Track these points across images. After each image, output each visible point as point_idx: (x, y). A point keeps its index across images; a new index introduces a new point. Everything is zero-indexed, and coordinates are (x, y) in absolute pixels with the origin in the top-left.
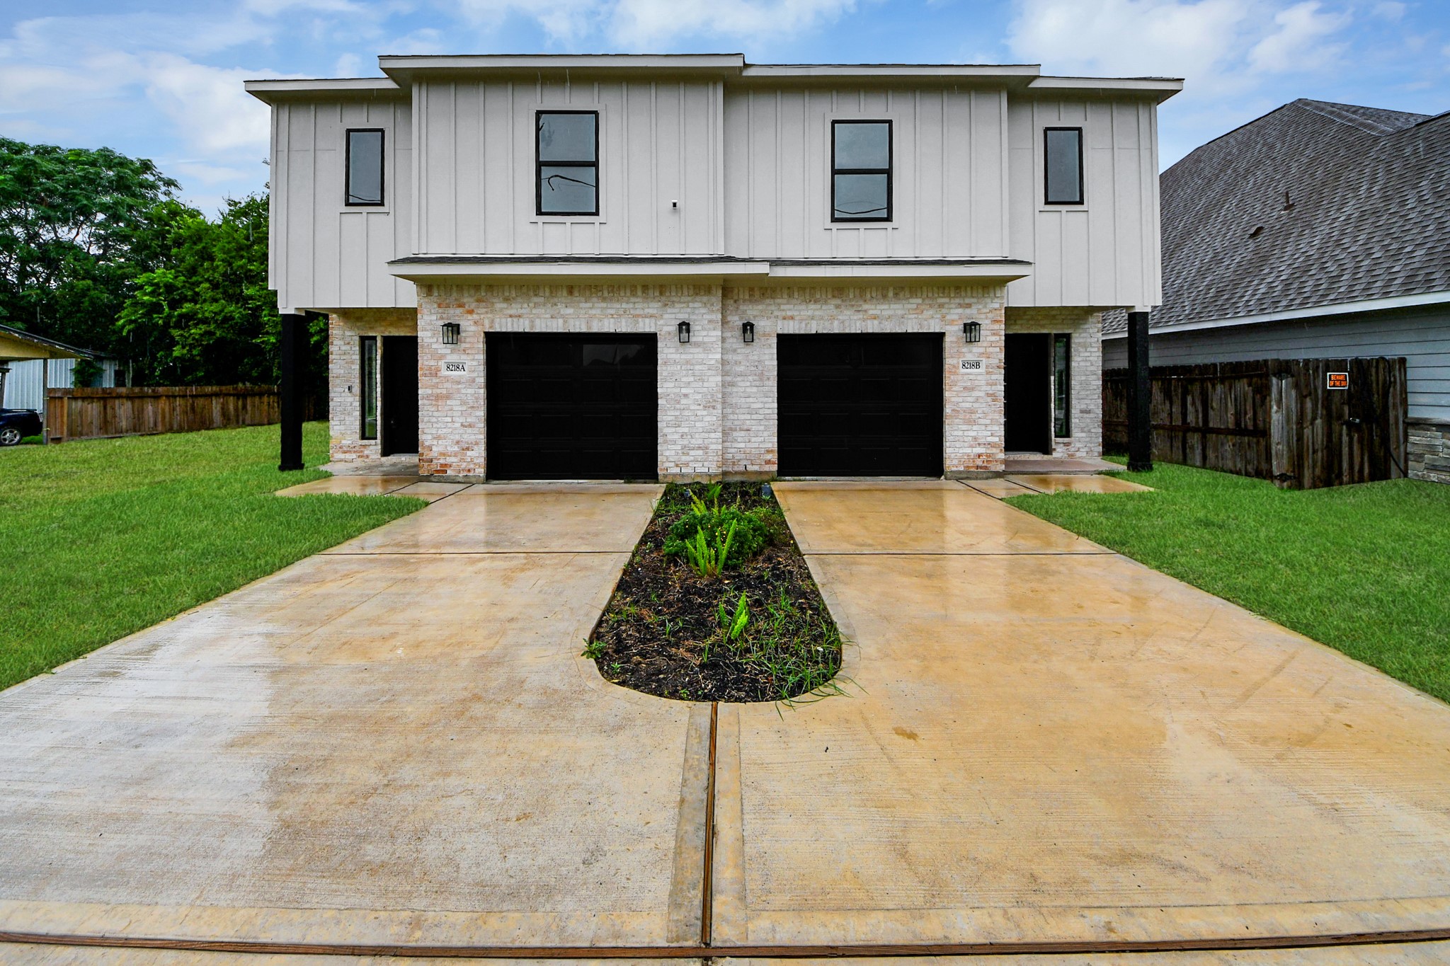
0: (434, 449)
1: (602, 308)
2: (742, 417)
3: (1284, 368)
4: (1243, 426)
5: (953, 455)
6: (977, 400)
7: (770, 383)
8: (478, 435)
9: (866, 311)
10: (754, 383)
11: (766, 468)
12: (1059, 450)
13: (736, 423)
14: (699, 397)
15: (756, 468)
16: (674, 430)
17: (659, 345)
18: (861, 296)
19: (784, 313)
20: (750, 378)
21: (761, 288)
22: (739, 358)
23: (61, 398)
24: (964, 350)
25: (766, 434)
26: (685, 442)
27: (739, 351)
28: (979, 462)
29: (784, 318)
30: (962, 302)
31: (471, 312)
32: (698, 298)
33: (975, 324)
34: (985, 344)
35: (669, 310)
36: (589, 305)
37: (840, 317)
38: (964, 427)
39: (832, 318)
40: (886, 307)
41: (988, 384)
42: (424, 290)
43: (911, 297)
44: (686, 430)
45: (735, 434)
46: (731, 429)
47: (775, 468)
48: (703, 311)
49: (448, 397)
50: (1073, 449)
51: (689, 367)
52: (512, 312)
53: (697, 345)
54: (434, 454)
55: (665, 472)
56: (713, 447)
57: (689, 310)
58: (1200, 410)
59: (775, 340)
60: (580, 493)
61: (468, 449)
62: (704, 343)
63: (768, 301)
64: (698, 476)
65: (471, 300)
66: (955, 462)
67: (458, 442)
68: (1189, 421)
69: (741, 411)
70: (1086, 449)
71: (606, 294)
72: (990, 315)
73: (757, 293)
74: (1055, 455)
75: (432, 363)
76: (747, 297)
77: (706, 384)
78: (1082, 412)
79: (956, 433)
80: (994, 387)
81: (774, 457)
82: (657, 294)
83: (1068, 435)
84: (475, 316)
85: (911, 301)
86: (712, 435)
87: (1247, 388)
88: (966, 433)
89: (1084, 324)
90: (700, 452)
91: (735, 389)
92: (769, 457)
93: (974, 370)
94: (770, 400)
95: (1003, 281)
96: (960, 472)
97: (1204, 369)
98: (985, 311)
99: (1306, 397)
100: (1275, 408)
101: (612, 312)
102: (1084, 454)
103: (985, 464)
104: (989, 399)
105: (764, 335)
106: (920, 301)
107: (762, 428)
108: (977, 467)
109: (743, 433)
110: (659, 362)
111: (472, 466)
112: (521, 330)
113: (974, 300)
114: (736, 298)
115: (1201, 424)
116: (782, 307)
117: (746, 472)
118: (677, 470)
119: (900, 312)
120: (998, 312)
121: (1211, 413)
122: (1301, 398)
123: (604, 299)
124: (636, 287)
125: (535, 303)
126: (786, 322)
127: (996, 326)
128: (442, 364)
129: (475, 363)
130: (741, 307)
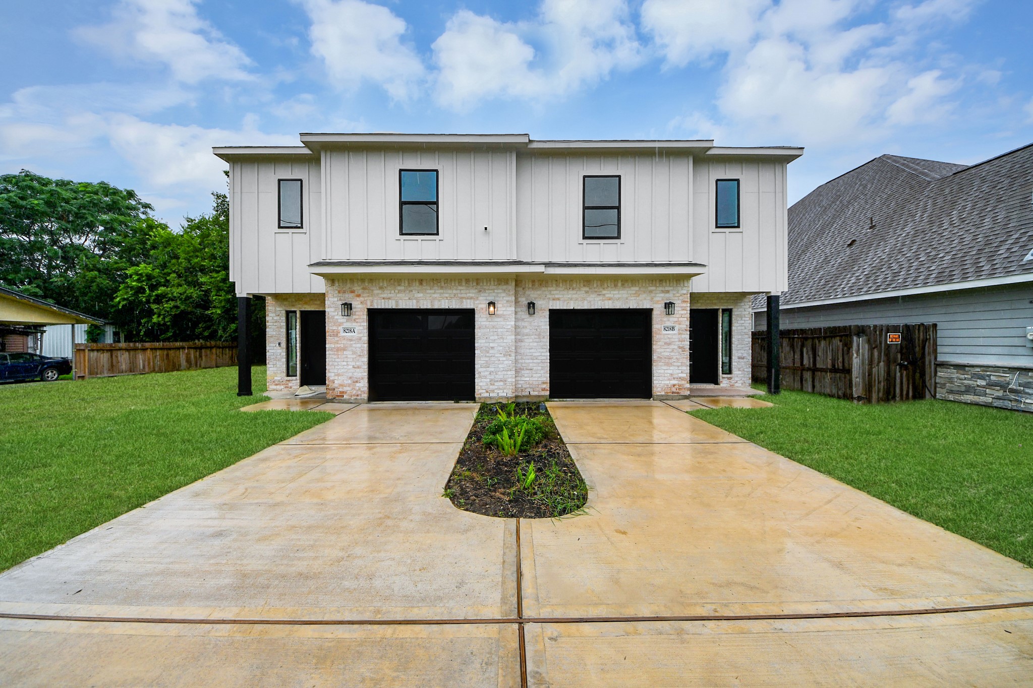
0: (336, 382)
1: (441, 294)
2: (527, 361)
3: (861, 331)
4: (836, 366)
5: (658, 385)
6: (673, 351)
7: (545, 340)
8: (363, 373)
9: (604, 295)
10: (534, 340)
11: (543, 393)
12: (724, 381)
13: (524, 365)
14: (501, 348)
15: (536, 393)
16: (485, 369)
17: (476, 316)
18: (601, 286)
19: (553, 296)
20: (532, 337)
21: (539, 281)
22: (526, 324)
23: (84, 350)
24: (665, 319)
25: (542, 372)
26: (492, 377)
27: (526, 320)
28: (674, 390)
29: (554, 300)
30: (663, 289)
31: (359, 296)
32: (500, 287)
33: (671, 303)
34: (678, 316)
35: (482, 295)
36: (432, 291)
37: (588, 299)
38: (665, 368)
39: (584, 299)
40: (616, 292)
41: (679, 341)
42: (330, 282)
43: (632, 286)
44: (493, 369)
45: (523, 372)
46: (520, 369)
47: (548, 393)
48: (503, 295)
49: (344, 349)
50: (733, 382)
51: (495, 330)
52: (385, 296)
53: (500, 316)
54: (336, 385)
55: (479, 396)
56: (510, 380)
57: (494, 294)
58: (811, 356)
59: (548, 313)
60: (428, 408)
61: (357, 382)
62: (504, 315)
63: (543, 289)
64: (500, 398)
65: (358, 288)
66: (659, 389)
67: (350, 378)
68: (804, 363)
69: (527, 357)
70: (741, 382)
71: (443, 284)
72: (681, 298)
73: (537, 284)
74: (722, 385)
75: (334, 328)
76: (530, 286)
77: (505, 341)
78: (739, 358)
79: (660, 371)
80: (683, 343)
81: (547, 386)
82: (475, 284)
83: (730, 372)
84: (362, 299)
85: (632, 288)
86: (509, 373)
87: (839, 343)
88: (666, 371)
89: (741, 303)
90: (502, 383)
91: (523, 344)
92: (544, 386)
93: (671, 332)
94: (545, 350)
95: (689, 276)
96: (662, 396)
97: (814, 331)
98: (678, 295)
99: (874, 348)
100: (855, 355)
101: (447, 295)
102: (740, 385)
103: (678, 391)
104: (680, 350)
105: (541, 310)
106: (637, 289)
107: (540, 368)
108: (673, 393)
109: (528, 371)
110: (476, 327)
111: (359, 393)
112: (390, 307)
113: (672, 288)
114: (523, 286)
115: (812, 365)
116: (552, 292)
117: (529, 396)
118: (487, 395)
119: (625, 296)
120: (685, 296)
121: (818, 358)
122: (871, 349)
123: (442, 288)
124: (461, 280)
125: (399, 290)
126: (554, 301)
127: (684, 305)
128: (341, 329)
129: (361, 328)
130: (527, 293)
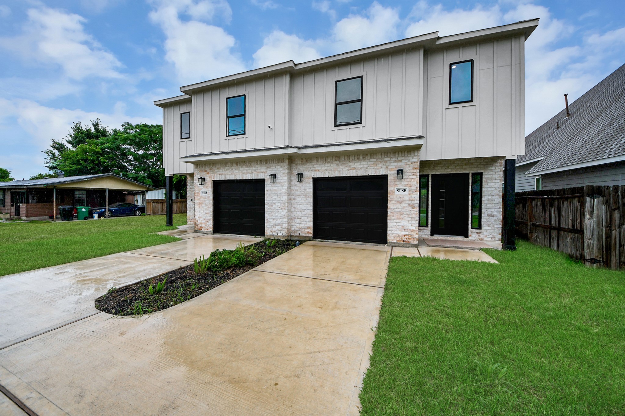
0: (199, 221)
1: (247, 170)
2: (298, 213)
4: (575, 227)
5: (391, 235)
6: (404, 207)
7: (309, 199)
8: (210, 217)
9: (350, 166)
10: (303, 199)
11: (308, 235)
12: (473, 235)
13: (296, 215)
14: (279, 204)
15: (303, 235)
16: (270, 217)
17: (265, 183)
18: (348, 159)
19: (315, 169)
20: (301, 196)
21: (306, 158)
22: (297, 188)
23: (150, 202)
24: (398, 183)
25: (307, 220)
26: (274, 222)
27: (297, 185)
28: (404, 239)
29: (315, 171)
30: (396, 159)
31: (208, 173)
32: (279, 164)
33: (402, 171)
34: (408, 180)
35: (269, 170)
36: (243, 169)
37: (339, 169)
38: (397, 221)
39: (335, 170)
40: (359, 164)
41: (410, 200)
42: (196, 166)
43: (371, 158)
44: (274, 217)
45: (295, 220)
46: (294, 218)
47: (311, 235)
48: (281, 169)
49: (202, 203)
50: (483, 236)
51: (276, 192)
52: (220, 173)
53: (279, 183)
54: (198, 223)
55: (267, 234)
56: (284, 225)
57: (276, 169)
58: (557, 215)
59: (311, 180)
61: (207, 222)
62: (281, 182)
63: (308, 164)
64: (279, 236)
65: (208, 169)
66: (392, 238)
67: (205, 219)
69: (298, 210)
70: (491, 236)
71: (248, 165)
72: (411, 165)
73: (304, 160)
74: (470, 238)
75: (198, 191)
76: (300, 162)
77: (282, 199)
78: (489, 215)
79: (392, 224)
80: (413, 202)
81: (311, 230)
82: (265, 163)
83: (480, 227)
84: (209, 175)
85: (371, 160)
86: (284, 220)
87: (577, 204)
88: (398, 224)
89: (492, 167)
90: (280, 227)
91: (295, 201)
92: (308, 230)
93: (403, 193)
94: (309, 206)
95: (418, 148)
96: (394, 243)
98: (409, 163)
99: (615, 210)
100: (588, 216)
101: (250, 171)
102: (490, 239)
103: (408, 240)
104: (410, 208)
105: (307, 178)
106: (375, 160)
107: (306, 218)
108: (404, 241)
109: (298, 220)
110: (266, 190)
111: (209, 228)
112: (222, 179)
113: (404, 158)
114: (296, 163)
115: (557, 225)
116: (314, 166)
117: (299, 236)
118: (271, 234)
119: (365, 166)
120: (416, 163)
121: (561, 217)
122: (610, 212)
123: (247, 166)
124: (257, 161)
125: (226, 169)
126: (316, 172)
127: (415, 171)
128: (201, 192)
129: (209, 191)
130: (298, 167)
